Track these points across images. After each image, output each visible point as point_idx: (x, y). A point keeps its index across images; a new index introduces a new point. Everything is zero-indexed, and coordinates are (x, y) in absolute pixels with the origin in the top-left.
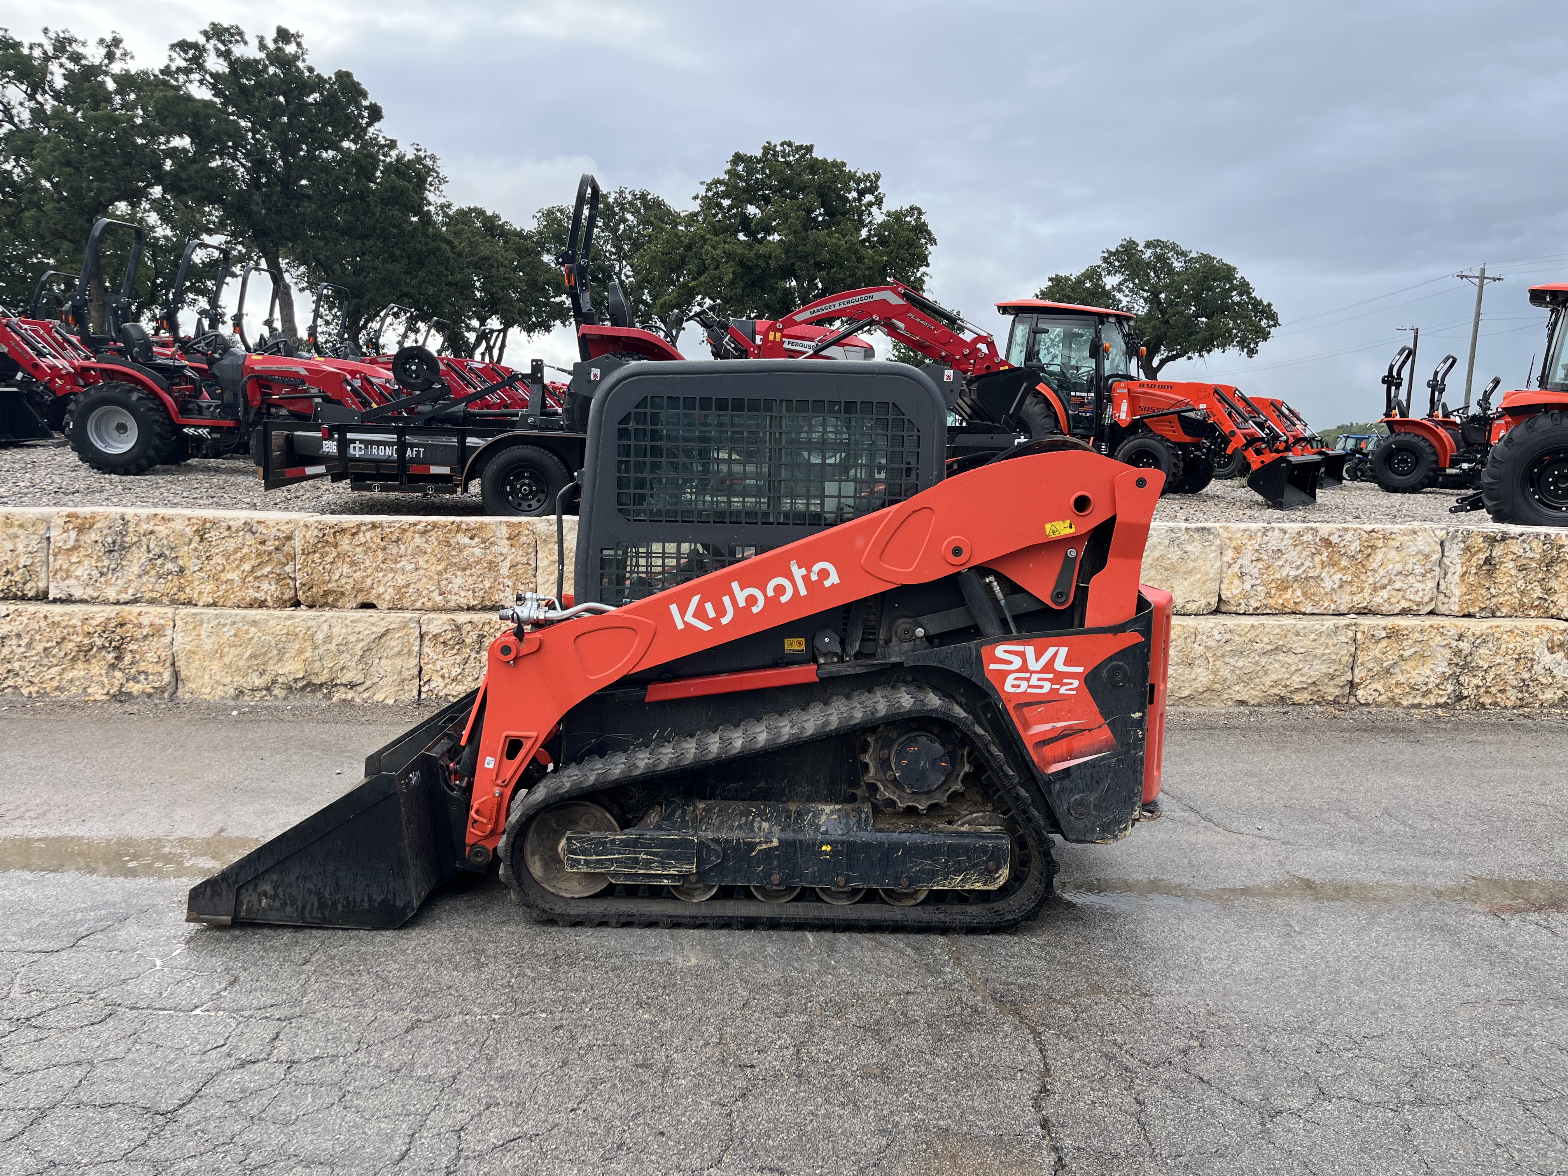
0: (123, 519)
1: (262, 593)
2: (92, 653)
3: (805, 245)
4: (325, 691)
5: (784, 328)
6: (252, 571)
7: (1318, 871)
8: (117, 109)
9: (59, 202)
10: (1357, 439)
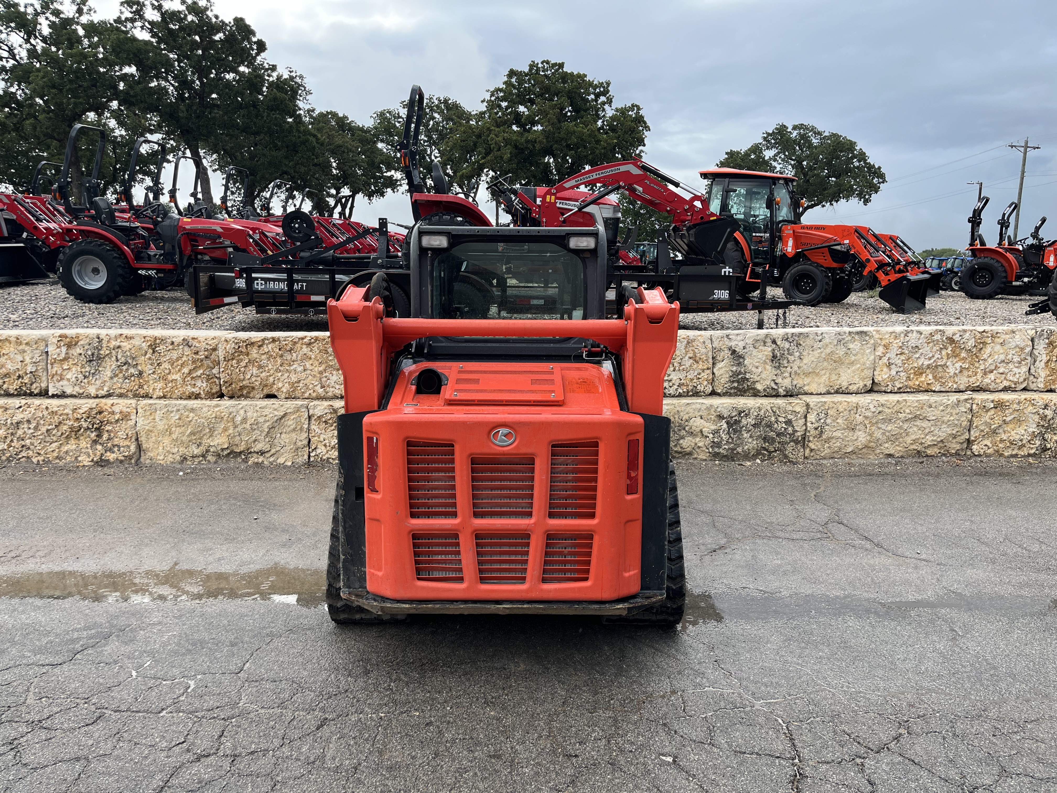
0: (99, 338)
1: (197, 389)
2: (80, 432)
3: (559, 133)
4: (243, 457)
5: (557, 192)
6: (190, 372)
7: (966, 586)
8: (85, 48)
9: (48, 114)
10: (940, 260)
